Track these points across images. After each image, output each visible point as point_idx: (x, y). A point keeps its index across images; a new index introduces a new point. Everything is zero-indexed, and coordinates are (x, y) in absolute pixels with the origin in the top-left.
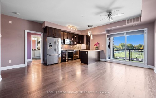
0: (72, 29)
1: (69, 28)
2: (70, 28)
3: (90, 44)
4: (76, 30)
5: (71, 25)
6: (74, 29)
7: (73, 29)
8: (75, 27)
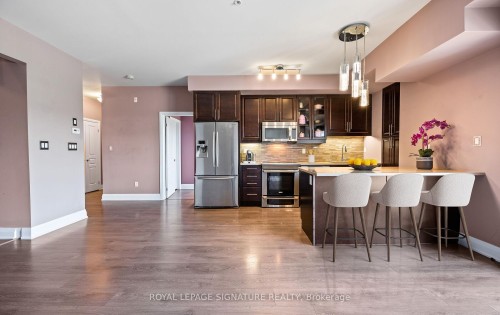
0: (274, 77)
1: (260, 77)
2: (267, 77)
3: (396, 137)
4: (298, 77)
5: (269, 64)
6: (286, 77)
7: (280, 77)
8: (290, 64)
